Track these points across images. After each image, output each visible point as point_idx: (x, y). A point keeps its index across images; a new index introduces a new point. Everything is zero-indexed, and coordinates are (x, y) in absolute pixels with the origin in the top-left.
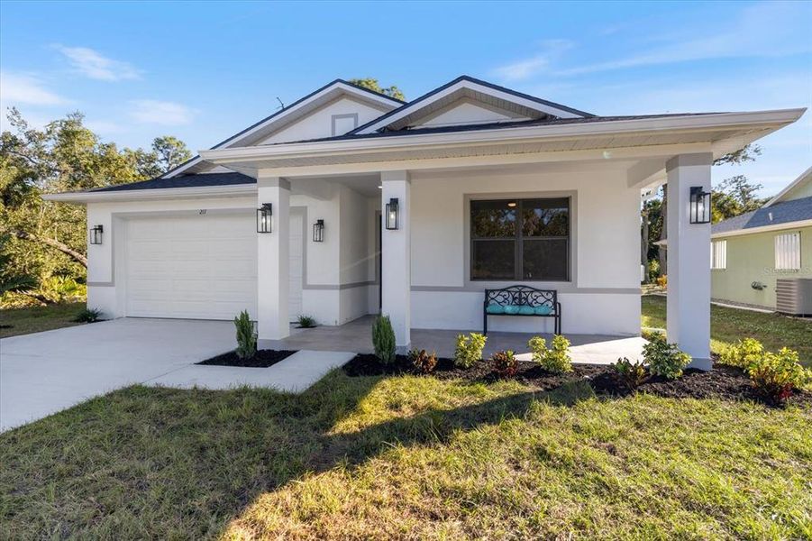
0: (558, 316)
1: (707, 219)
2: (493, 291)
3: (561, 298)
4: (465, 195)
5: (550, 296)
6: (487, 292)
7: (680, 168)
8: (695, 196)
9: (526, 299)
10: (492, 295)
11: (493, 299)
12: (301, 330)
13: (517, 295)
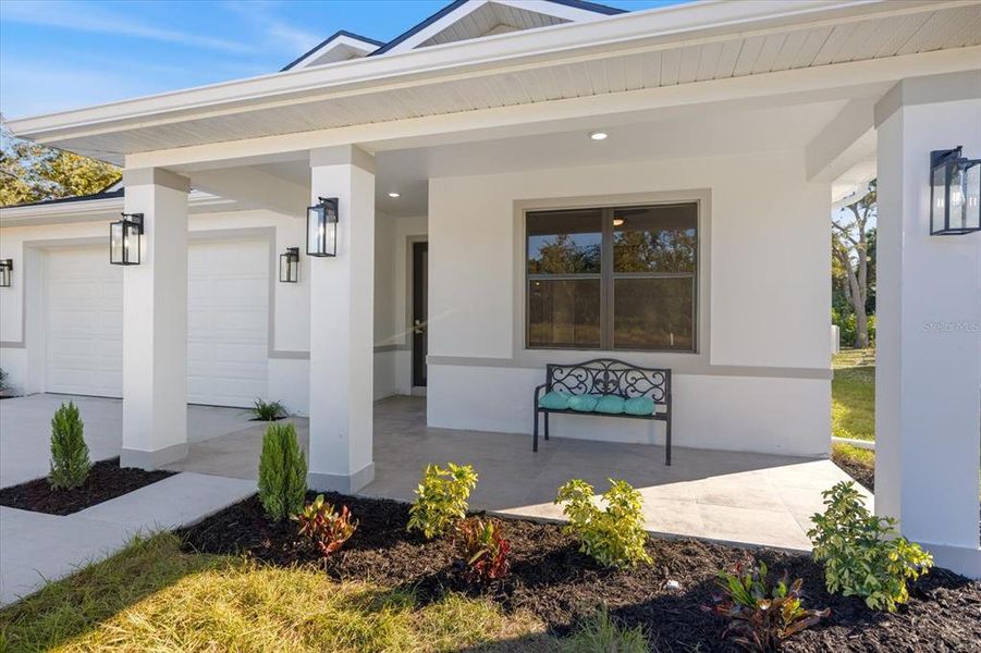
1: (973, 222)
2: (560, 367)
4: (516, 203)
5: (659, 379)
6: (551, 369)
7: (906, 109)
8: (942, 170)
9: (617, 384)
10: (558, 375)
11: (559, 381)
12: (259, 423)
13: (601, 376)
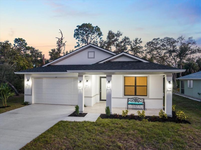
0: (144, 105)
2: (129, 98)
3: (145, 101)
5: (143, 100)
6: (128, 99)
9: (137, 100)
10: (129, 99)
13: (135, 100)
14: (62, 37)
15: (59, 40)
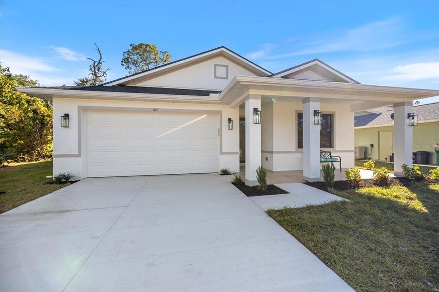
14: (101, 58)
15: (94, 63)
